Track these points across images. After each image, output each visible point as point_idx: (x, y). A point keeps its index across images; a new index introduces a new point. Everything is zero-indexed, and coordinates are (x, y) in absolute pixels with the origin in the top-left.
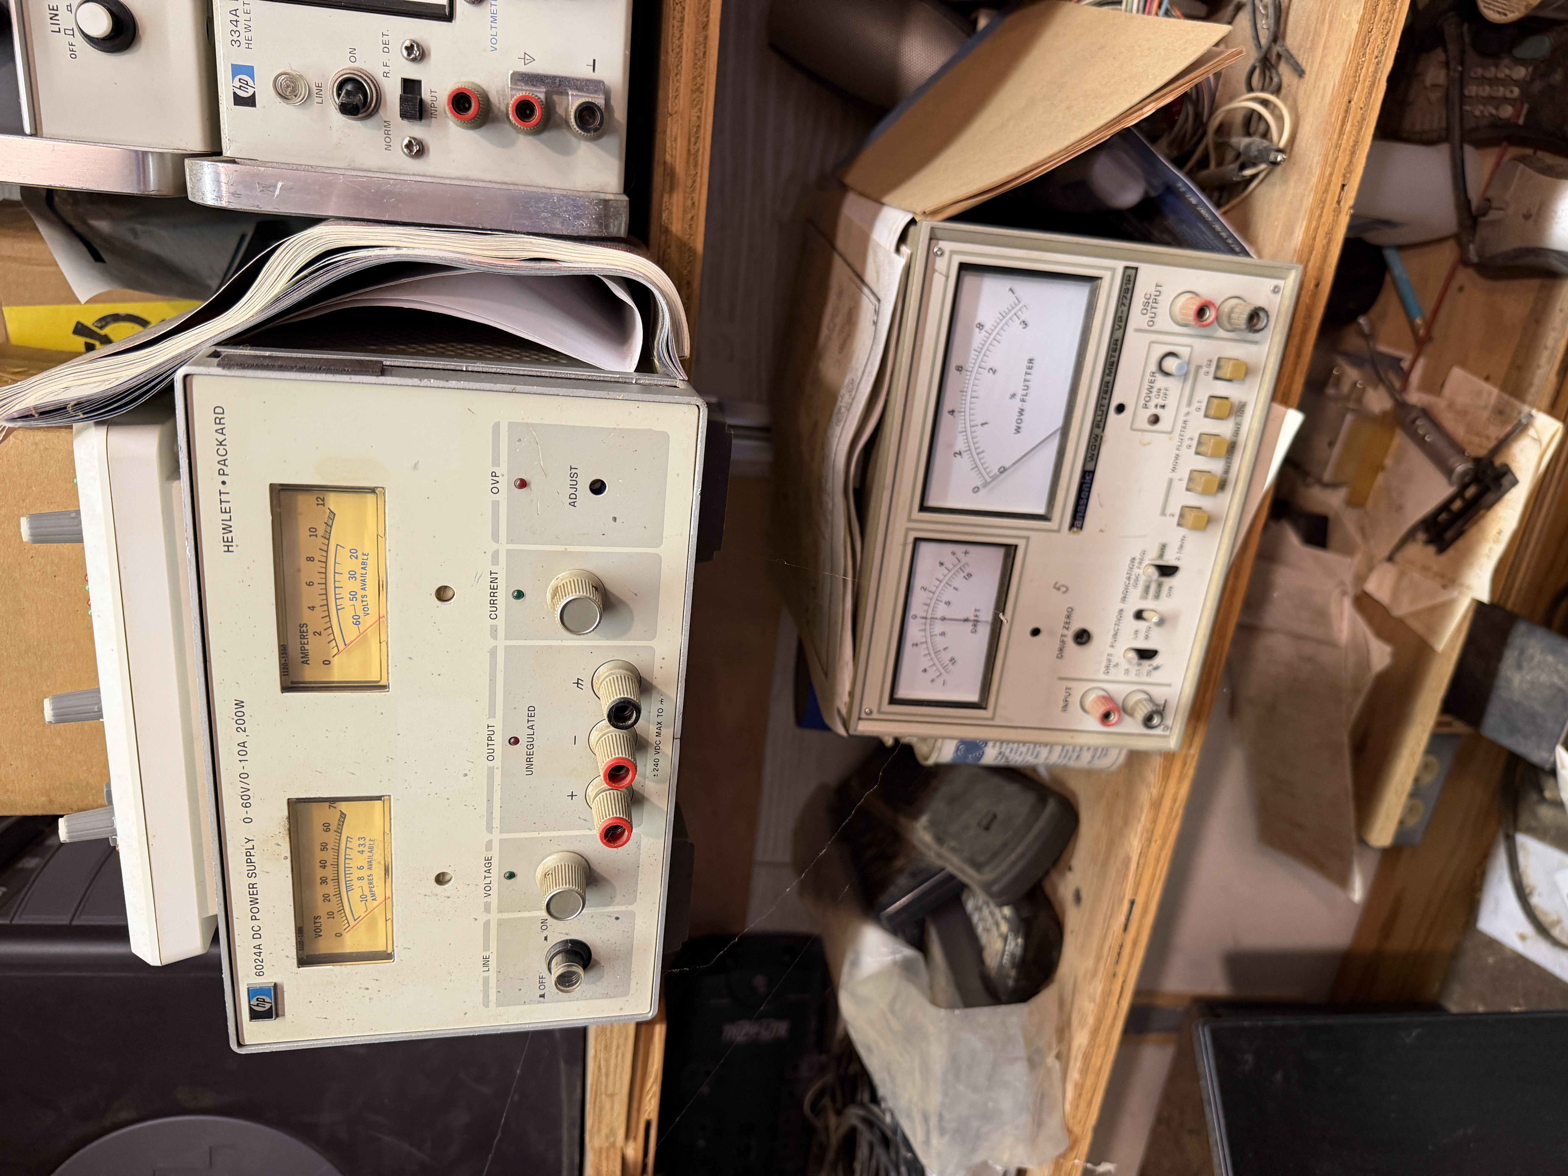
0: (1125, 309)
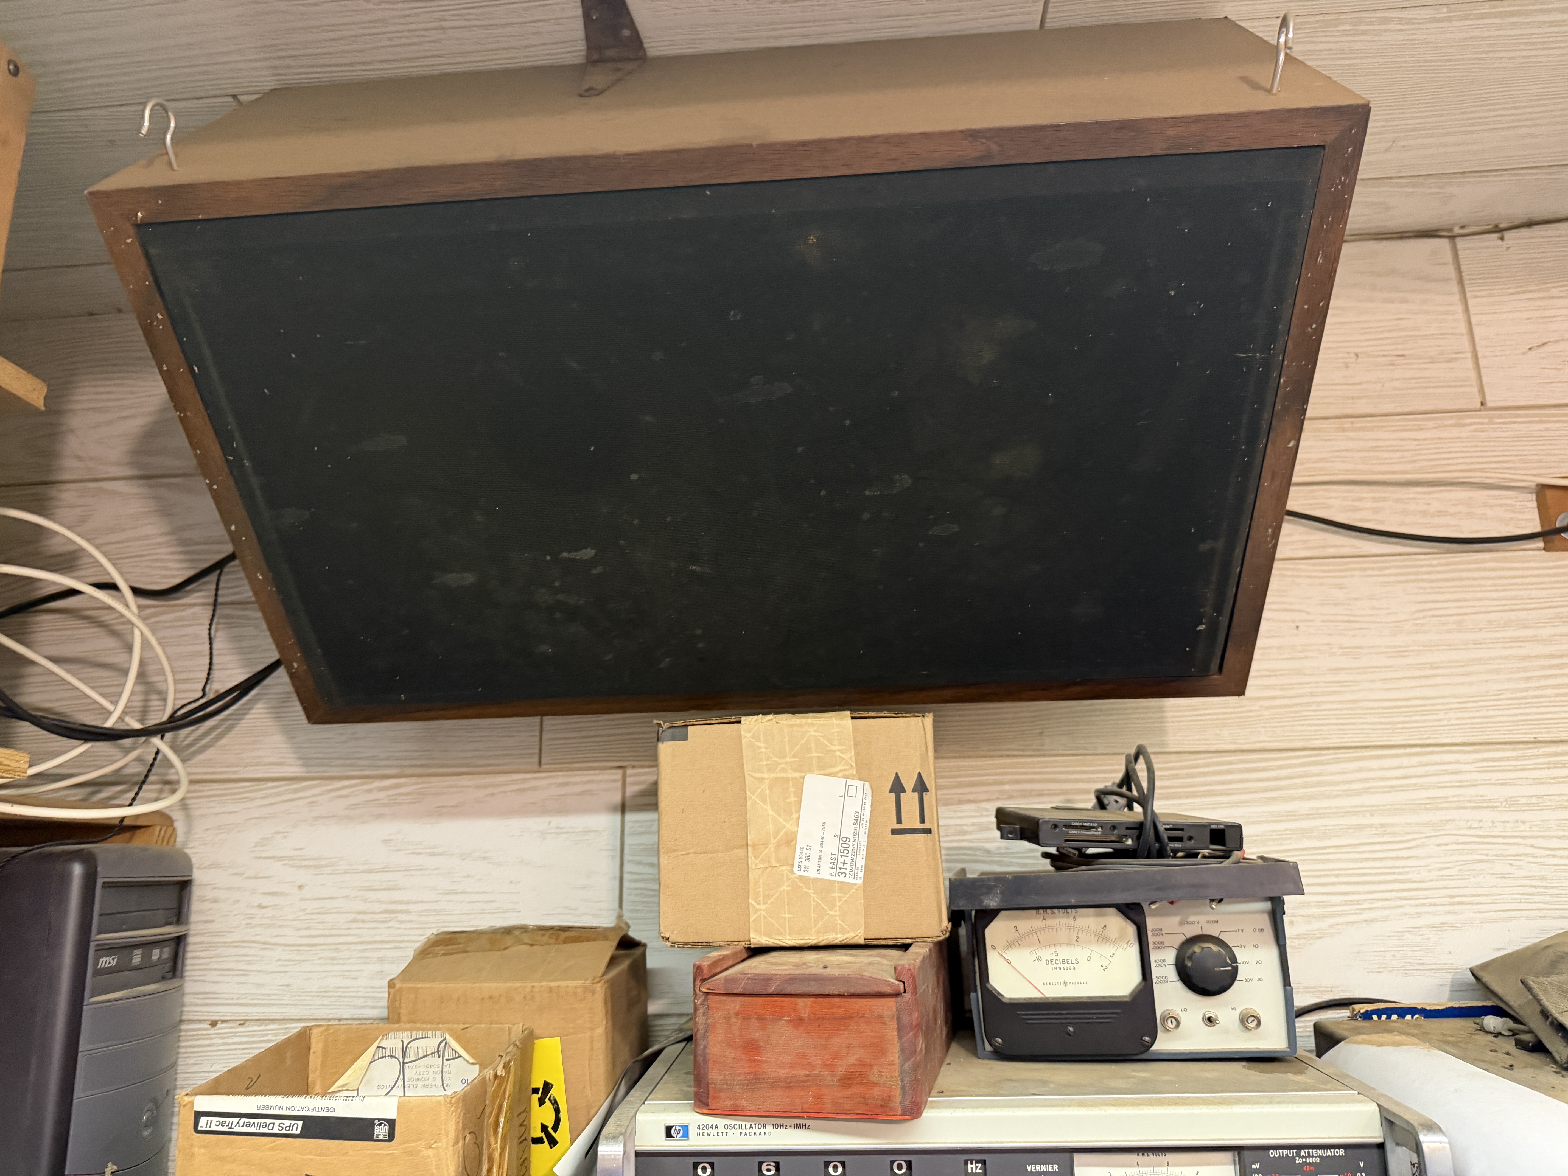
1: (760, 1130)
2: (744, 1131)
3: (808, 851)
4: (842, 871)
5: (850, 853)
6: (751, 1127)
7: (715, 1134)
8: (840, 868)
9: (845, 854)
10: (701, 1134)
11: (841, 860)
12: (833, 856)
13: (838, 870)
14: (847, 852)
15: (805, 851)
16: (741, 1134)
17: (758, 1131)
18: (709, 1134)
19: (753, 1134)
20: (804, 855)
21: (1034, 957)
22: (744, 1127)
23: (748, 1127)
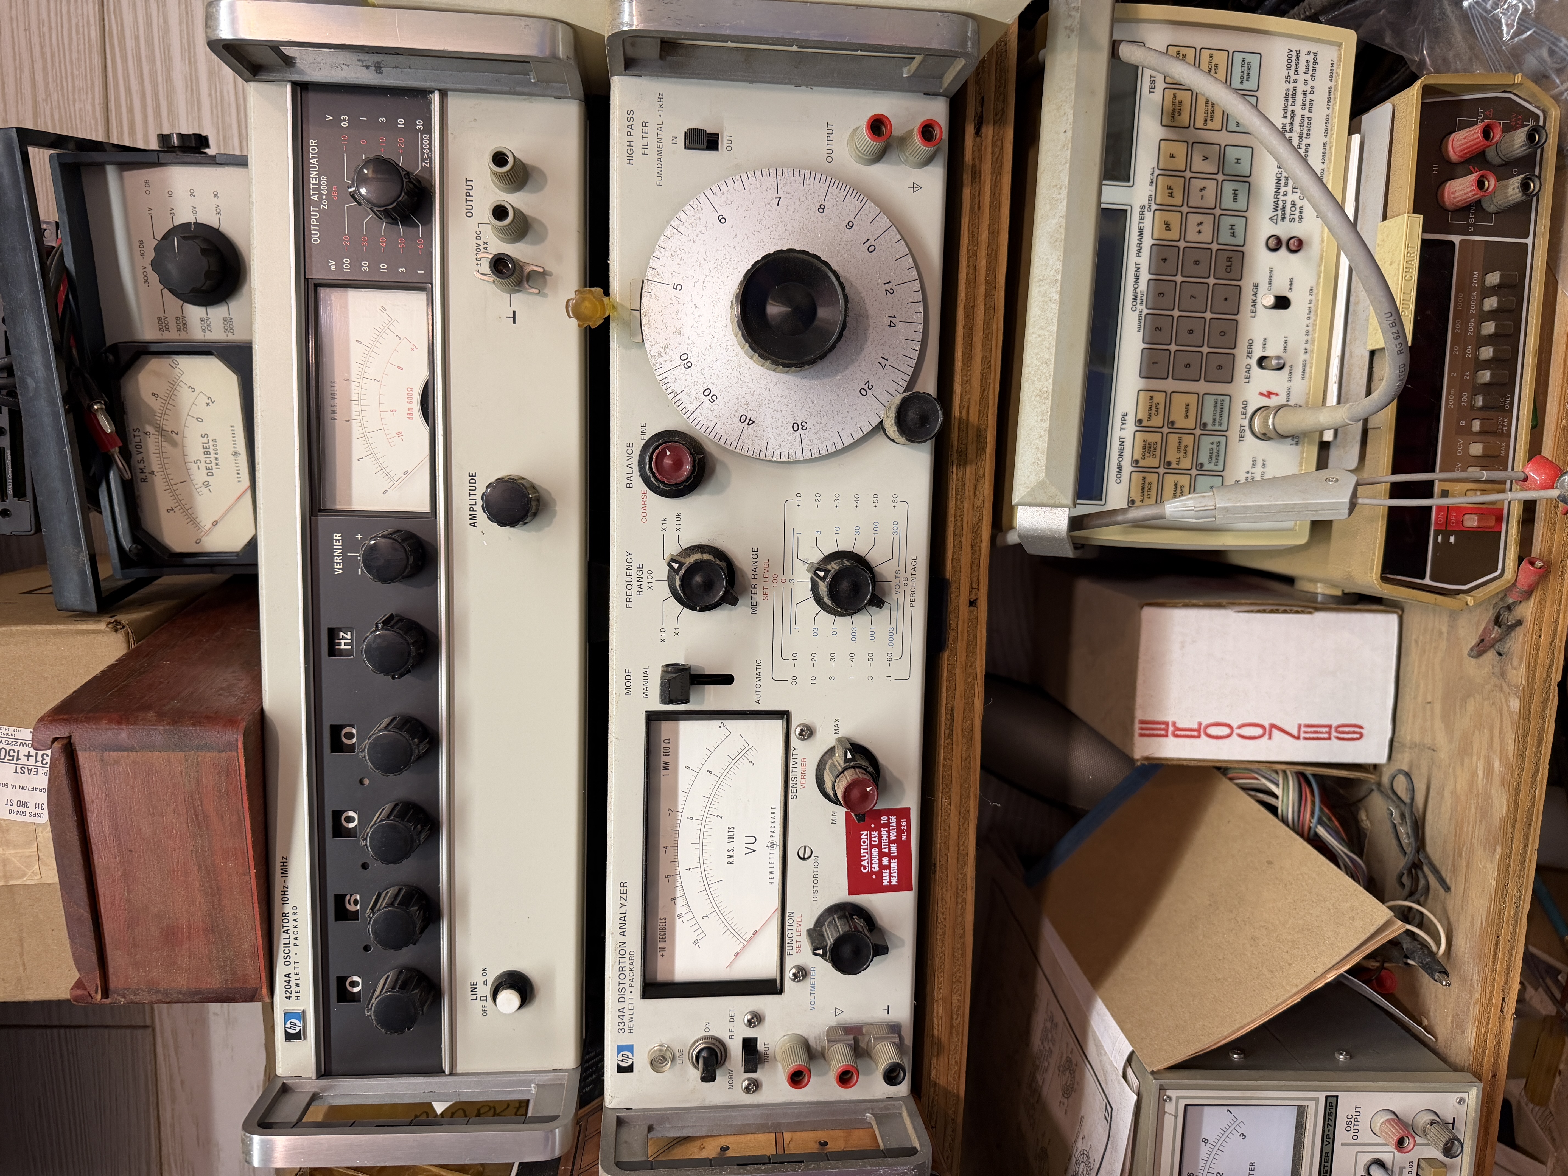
0: (1331, 1129)
1: (291, 920)
2: (293, 941)
3: (15, 803)
4: (40, 758)
5: (13, 747)
6: (286, 932)
7: (297, 977)
8: (36, 761)
9: (16, 754)
10: (298, 995)
11: (23, 760)
12: (19, 770)
13: (39, 764)
14: (12, 753)
15: (15, 808)
16: (295, 945)
17: (291, 924)
18: (297, 985)
19: (295, 930)
20: (21, 809)
21: (205, 490)
22: (287, 941)
23: (286, 936)
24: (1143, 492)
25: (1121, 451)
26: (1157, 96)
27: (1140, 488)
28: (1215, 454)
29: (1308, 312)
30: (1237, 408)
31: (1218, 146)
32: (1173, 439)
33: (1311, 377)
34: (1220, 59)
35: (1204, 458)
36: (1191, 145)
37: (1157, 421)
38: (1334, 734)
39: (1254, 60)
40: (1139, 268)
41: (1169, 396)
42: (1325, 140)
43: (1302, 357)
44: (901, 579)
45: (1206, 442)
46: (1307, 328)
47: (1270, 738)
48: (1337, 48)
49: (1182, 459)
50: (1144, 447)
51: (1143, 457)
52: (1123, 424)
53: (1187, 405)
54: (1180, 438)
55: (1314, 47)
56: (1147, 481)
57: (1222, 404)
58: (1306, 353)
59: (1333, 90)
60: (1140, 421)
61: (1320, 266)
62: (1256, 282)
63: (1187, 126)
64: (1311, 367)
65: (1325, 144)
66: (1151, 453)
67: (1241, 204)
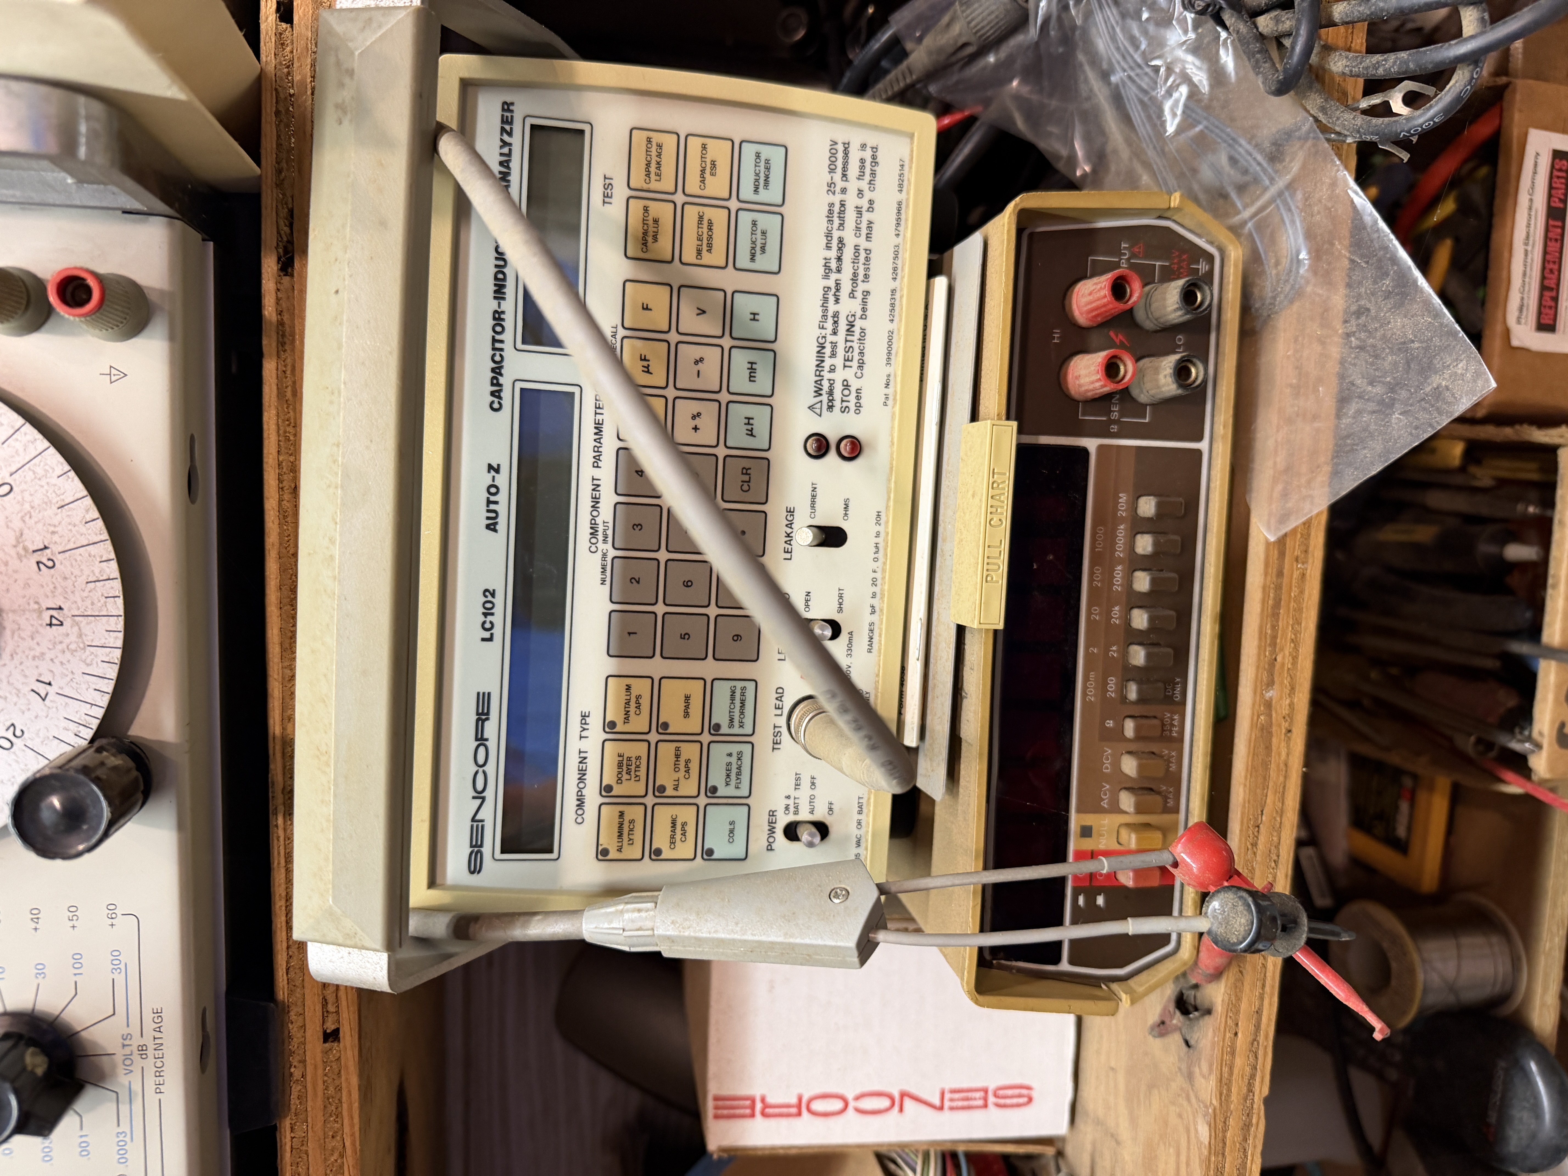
24: (620, 835)
25: (582, 773)
26: (617, 209)
27: (617, 830)
28: (734, 771)
29: (874, 550)
30: (767, 699)
31: (722, 293)
32: (666, 751)
33: (880, 650)
34: (720, 152)
35: (717, 778)
36: (677, 290)
37: (639, 723)
38: (991, 1099)
39: (776, 156)
40: (598, 486)
41: (656, 685)
42: (893, 285)
43: (868, 618)
44: (134, 1048)
45: (719, 754)
46: (874, 575)
47: (901, 1110)
48: (908, 140)
49: (682, 781)
50: (620, 765)
51: (619, 781)
52: (584, 729)
53: (687, 698)
54: (677, 749)
55: (872, 139)
56: (627, 818)
57: (743, 694)
58: (873, 613)
59: (903, 206)
60: (612, 724)
61: (889, 480)
62: (791, 506)
63: (668, 257)
64: (880, 635)
65: (893, 291)
66: (632, 773)
67: (762, 385)
